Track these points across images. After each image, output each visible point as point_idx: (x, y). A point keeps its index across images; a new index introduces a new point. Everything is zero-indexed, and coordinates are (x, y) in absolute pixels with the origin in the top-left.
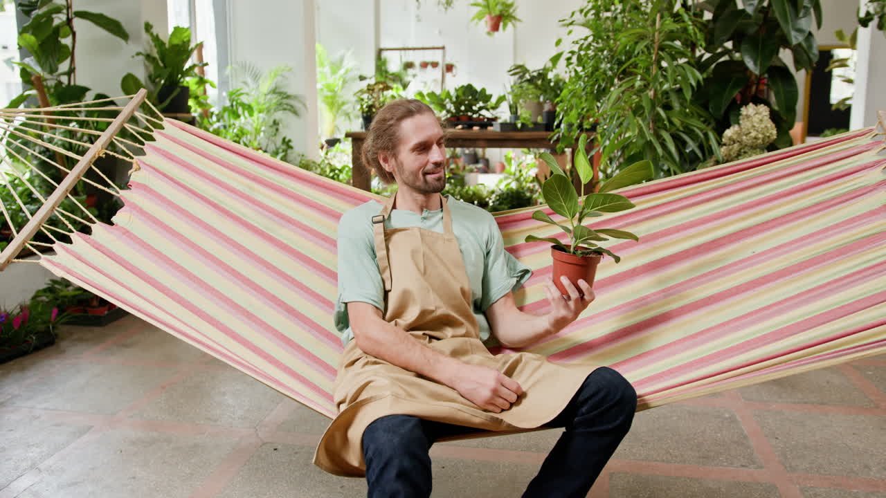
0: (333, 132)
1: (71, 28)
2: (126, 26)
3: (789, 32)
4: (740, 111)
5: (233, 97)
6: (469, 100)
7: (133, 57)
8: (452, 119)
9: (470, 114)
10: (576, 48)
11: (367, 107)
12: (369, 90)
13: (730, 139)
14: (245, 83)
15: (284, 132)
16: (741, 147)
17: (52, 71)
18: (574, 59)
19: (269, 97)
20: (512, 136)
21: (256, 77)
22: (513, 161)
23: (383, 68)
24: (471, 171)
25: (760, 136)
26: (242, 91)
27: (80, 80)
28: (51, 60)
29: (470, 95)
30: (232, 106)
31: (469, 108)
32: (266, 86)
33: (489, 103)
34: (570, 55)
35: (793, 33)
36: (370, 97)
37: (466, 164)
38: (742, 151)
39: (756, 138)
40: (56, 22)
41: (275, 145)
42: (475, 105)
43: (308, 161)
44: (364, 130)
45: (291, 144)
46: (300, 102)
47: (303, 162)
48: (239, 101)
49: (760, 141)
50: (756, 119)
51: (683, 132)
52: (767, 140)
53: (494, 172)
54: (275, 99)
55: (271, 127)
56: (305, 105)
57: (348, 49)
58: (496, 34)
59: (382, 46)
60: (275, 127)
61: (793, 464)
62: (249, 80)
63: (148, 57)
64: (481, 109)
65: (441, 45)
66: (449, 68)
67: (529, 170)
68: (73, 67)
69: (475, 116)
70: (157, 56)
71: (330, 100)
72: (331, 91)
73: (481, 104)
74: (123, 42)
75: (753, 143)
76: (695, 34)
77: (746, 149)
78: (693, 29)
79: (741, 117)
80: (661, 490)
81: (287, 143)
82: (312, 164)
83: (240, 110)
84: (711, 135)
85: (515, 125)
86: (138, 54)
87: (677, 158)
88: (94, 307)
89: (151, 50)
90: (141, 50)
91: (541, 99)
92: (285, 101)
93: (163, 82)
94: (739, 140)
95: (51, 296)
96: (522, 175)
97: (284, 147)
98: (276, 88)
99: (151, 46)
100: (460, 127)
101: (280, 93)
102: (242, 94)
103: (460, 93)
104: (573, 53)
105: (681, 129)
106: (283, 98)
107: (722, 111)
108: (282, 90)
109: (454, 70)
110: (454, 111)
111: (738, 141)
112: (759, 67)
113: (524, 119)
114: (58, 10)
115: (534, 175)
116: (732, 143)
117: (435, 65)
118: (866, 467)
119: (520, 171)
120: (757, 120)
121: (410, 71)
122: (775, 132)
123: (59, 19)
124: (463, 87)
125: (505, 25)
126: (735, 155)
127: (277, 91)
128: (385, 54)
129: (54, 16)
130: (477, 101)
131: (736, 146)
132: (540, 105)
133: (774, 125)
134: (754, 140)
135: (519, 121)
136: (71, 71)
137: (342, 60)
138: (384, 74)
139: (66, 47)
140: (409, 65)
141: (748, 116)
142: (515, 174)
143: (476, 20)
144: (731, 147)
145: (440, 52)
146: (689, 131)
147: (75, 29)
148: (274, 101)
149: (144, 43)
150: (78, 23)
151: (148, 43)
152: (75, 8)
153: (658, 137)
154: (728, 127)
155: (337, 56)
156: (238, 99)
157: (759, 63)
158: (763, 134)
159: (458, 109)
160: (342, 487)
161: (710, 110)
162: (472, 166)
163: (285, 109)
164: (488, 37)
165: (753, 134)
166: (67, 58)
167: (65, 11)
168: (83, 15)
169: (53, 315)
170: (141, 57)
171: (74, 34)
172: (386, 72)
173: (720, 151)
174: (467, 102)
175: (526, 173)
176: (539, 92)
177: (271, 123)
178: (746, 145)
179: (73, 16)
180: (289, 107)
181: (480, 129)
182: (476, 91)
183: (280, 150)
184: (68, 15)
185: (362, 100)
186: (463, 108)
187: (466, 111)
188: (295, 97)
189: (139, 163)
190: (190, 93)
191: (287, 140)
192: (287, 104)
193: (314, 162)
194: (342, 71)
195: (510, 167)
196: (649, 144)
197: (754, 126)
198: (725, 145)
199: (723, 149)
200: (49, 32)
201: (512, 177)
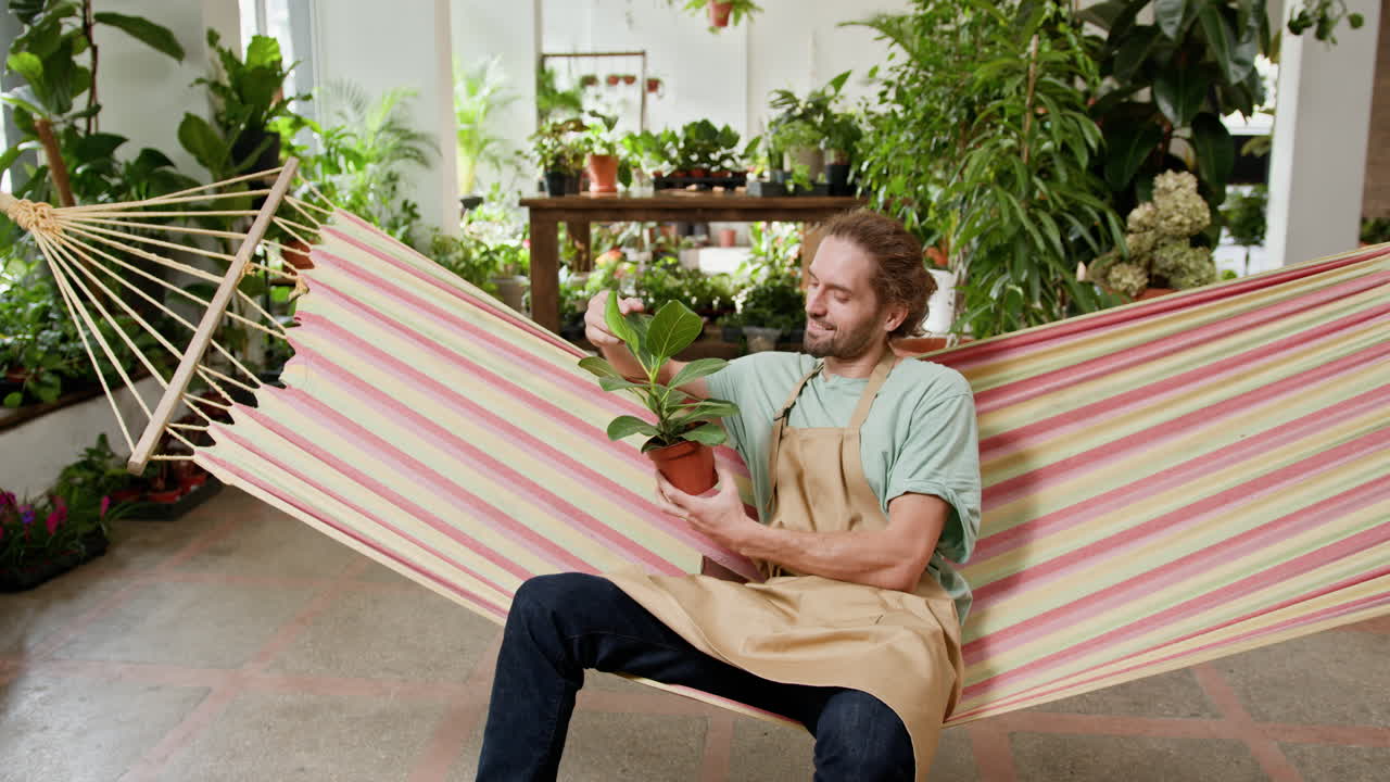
0: (471, 187)
1: (90, 40)
2: (181, 37)
3: (1227, 67)
4: (1152, 180)
5: (330, 140)
6: (704, 146)
7: (191, 86)
8: (678, 174)
9: (705, 165)
10: (894, 77)
11: (552, 159)
12: (554, 131)
13: (1140, 223)
14: (341, 114)
15: (405, 192)
16: (1157, 237)
17: (62, 109)
18: (891, 95)
19: (381, 136)
20: (775, 204)
21: (358, 106)
22: (763, 235)
23: (548, 85)
24: (689, 246)
25: (1188, 221)
26: (343, 131)
27: (106, 124)
28: (59, 91)
29: (706, 137)
30: (329, 154)
31: (705, 157)
32: (375, 121)
33: (735, 149)
34: (884, 88)
35: (1232, 67)
36: (556, 143)
37: (680, 237)
38: (1160, 242)
39: (1181, 224)
40: (66, 30)
41: (392, 212)
42: (715, 152)
43: (444, 238)
44: (547, 195)
45: (416, 211)
46: (431, 144)
47: (438, 239)
48: (340, 147)
49: (1186, 229)
50: (1179, 195)
51: (1069, 212)
52: (1196, 227)
53: (718, 245)
54: (393, 140)
55: (384, 183)
56: (438, 149)
57: (493, 56)
58: (724, 31)
59: (546, 49)
60: (390, 185)
61: (1264, 710)
62: (349, 111)
63: (215, 86)
64: (723, 158)
65: (638, 50)
66: (653, 85)
67: (787, 249)
68: (93, 104)
69: (714, 169)
70: (227, 83)
71: (466, 137)
72: (468, 123)
73: (724, 151)
74: (173, 61)
75: (1177, 231)
76: (1086, 65)
77: (1165, 240)
78: (1084, 58)
79: (1155, 191)
80: (1087, 756)
81: (410, 210)
82: (453, 243)
83: (342, 161)
84: (1112, 218)
85: (784, 187)
86: (200, 81)
87: (1062, 253)
88: (156, 491)
89: (218, 74)
90: (203, 74)
91: (822, 146)
92: (408, 144)
93: (242, 126)
94: (1153, 225)
95: (90, 475)
96: (778, 257)
97: (406, 216)
98: (391, 123)
99: (217, 67)
100: (694, 187)
101: (399, 131)
102: (344, 135)
103: (692, 134)
104: (889, 84)
105: (1065, 208)
106: (403, 138)
107: (1126, 181)
108: (405, 126)
109: (660, 89)
110: (680, 161)
111: (1152, 228)
112: (1181, 116)
113: (799, 178)
114: (70, 12)
115: (796, 256)
116: (1142, 229)
117: (630, 80)
118: (1364, 710)
119: (775, 250)
120: (1183, 198)
121: (590, 90)
122: (1207, 215)
123: (70, 25)
124: (694, 124)
125: (737, 18)
126: (1149, 248)
127: (396, 126)
128: (550, 64)
129: (62, 20)
130: (716, 146)
131: (1150, 235)
132: (820, 154)
133: (1205, 205)
134: (1178, 228)
135: (791, 181)
136: (93, 111)
137: (483, 71)
138: (550, 94)
139: (83, 70)
140: (589, 81)
141: (1167, 191)
142: (767, 255)
143: (692, 9)
144: (1141, 235)
145: (639, 59)
146: (1076, 210)
147: (95, 42)
148: (390, 144)
149: (206, 64)
150: (100, 32)
151: (213, 62)
152: (97, 7)
153: (1034, 219)
154: (1134, 205)
155: (476, 66)
156: (339, 143)
157: (1180, 110)
158: (1191, 218)
159: (686, 158)
160: (624, 771)
161: (1107, 178)
162: (688, 239)
163: (407, 156)
164: (710, 35)
165: (1177, 218)
166: (83, 90)
167: (79, 12)
168: (109, 19)
169: (104, 508)
170: (203, 88)
171: (95, 50)
172: (554, 91)
173: (1125, 242)
174: (699, 149)
175: (784, 253)
176: (817, 135)
177: (384, 177)
178: (1165, 235)
179: (93, 20)
180: (414, 154)
181: (724, 192)
182: (715, 131)
183: (401, 222)
184: (85, 18)
185: (545, 147)
186: (694, 157)
187: (700, 160)
188: (423, 137)
189: (306, 281)
190: (282, 140)
191: (409, 204)
192: (411, 149)
193: (454, 240)
194: (486, 91)
195: (760, 244)
196: (1023, 232)
197: (1177, 207)
198: (1131, 232)
199: (1130, 239)
200: (56, 46)
201: (761, 259)
